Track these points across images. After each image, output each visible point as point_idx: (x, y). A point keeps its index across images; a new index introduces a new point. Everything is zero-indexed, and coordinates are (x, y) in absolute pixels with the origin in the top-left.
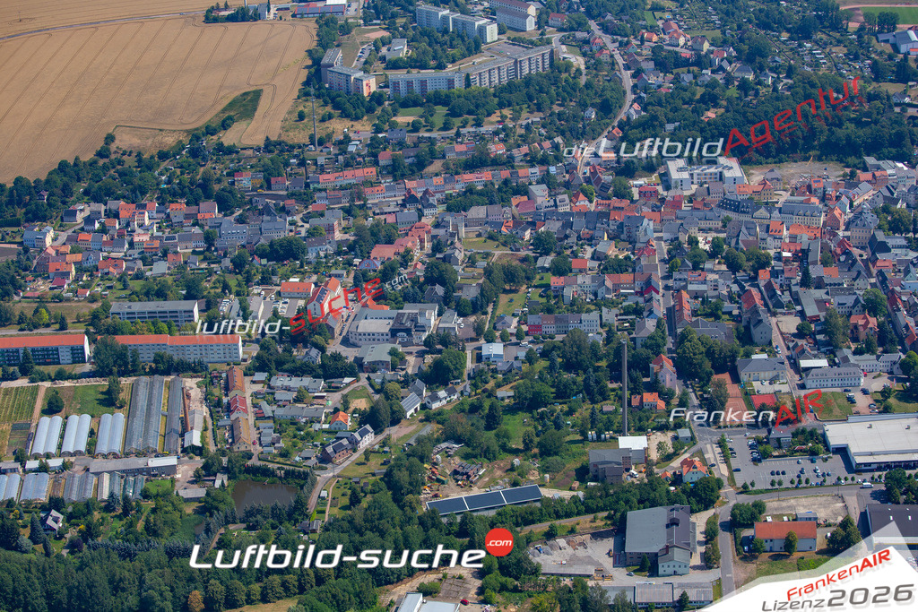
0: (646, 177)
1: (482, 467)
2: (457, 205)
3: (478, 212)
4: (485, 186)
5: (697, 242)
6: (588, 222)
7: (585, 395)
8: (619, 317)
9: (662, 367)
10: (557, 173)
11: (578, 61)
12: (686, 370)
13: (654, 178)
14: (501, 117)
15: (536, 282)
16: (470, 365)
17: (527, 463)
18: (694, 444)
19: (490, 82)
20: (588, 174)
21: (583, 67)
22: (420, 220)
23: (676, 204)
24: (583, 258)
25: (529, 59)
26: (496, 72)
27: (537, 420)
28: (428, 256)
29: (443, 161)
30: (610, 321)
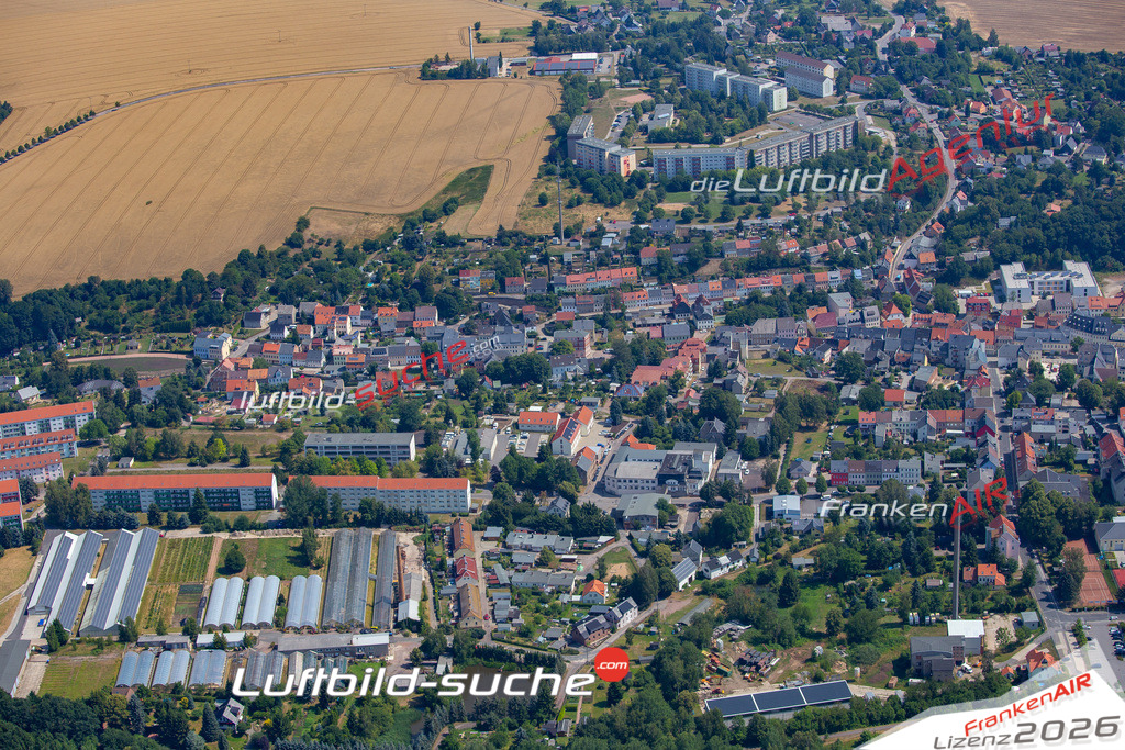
0: (974, 284)
1: (775, 656)
2: (738, 317)
3: (765, 326)
4: (774, 292)
5: (1042, 370)
6: (903, 343)
7: (905, 565)
8: (945, 465)
9: (1001, 531)
10: (864, 279)
11: (888, 137)
12: (1031, 535)
13: (985, 286)
14: (794, 206)
15: (839, 417)
16: (758, 523)
17: (832, 651)
18: (1043, 631)
19: (779, 161)
20: (902, 280)
21: (894, 144)
22: (692, 336)
23: (1013, 320)
24: (898, 387)
25: (828, 133)
26: (787, 148)
27: (844, 595)
28: (703, 381)
29: (720, 260)
30: (934, 470)
